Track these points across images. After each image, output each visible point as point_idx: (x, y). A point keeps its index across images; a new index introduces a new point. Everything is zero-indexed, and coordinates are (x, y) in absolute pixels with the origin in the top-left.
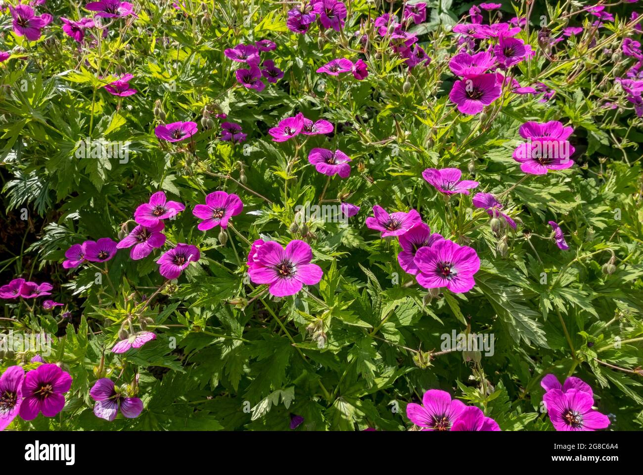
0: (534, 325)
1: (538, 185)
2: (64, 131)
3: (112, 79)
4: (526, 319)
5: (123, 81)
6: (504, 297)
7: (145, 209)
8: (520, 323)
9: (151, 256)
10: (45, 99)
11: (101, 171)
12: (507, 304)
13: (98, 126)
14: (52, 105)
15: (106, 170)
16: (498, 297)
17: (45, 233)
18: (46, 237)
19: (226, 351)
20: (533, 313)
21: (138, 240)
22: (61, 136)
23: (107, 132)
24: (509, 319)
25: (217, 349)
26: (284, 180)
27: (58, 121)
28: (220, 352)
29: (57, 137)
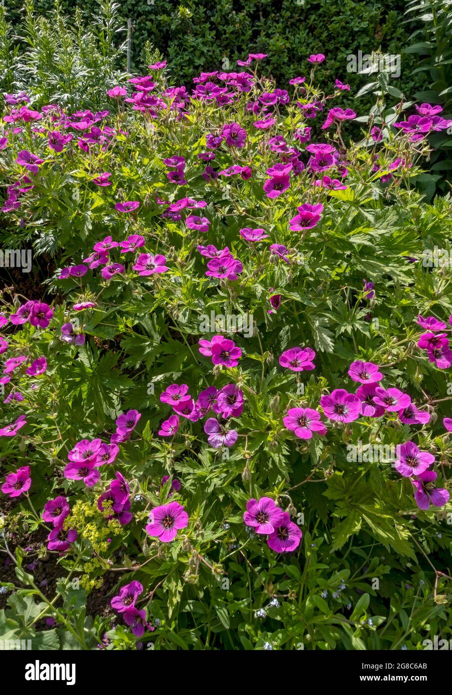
0: (329, 340)
1: (395, 265)
2: (69, 206)
3: (96, 176)
4: (325, 336)
5: (104, 177)
6: (317, 324)
7: (100, 244)
8: (322, 339)
9: (100, 268)
10: (60, 186)
11: (86, 230)
12: (318, 328)
13: (89, 204)
14: (64, 190)
15: (89, 230)
16: (314, 323)
17: (54, 274)
18: (55, 277)
19: (148, 350)
20: (331, 333)
21: (95, 260)
22: (67, 209)
23: (93, 208)
24: (316, 337)
25: (143, 349)
26: (182, 237)
27: (67, 200)
28: (144, 350)
29: (65, 209)
